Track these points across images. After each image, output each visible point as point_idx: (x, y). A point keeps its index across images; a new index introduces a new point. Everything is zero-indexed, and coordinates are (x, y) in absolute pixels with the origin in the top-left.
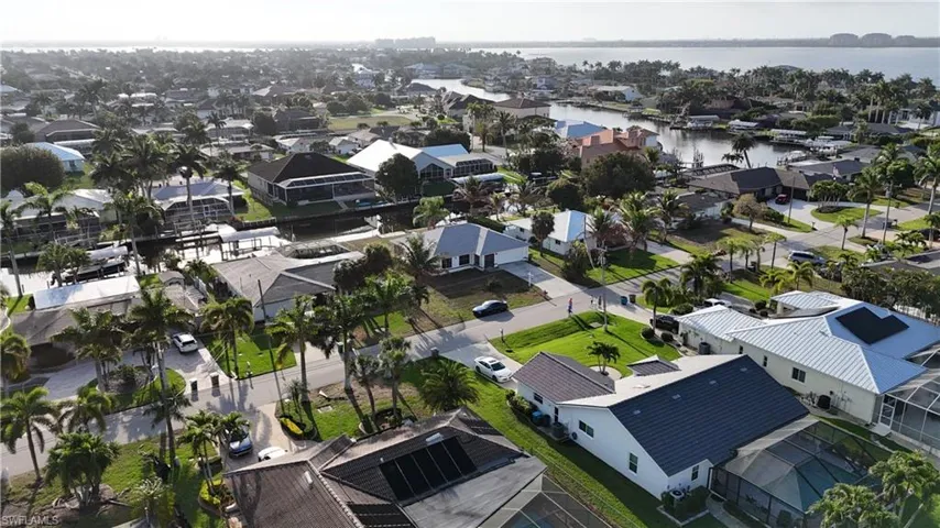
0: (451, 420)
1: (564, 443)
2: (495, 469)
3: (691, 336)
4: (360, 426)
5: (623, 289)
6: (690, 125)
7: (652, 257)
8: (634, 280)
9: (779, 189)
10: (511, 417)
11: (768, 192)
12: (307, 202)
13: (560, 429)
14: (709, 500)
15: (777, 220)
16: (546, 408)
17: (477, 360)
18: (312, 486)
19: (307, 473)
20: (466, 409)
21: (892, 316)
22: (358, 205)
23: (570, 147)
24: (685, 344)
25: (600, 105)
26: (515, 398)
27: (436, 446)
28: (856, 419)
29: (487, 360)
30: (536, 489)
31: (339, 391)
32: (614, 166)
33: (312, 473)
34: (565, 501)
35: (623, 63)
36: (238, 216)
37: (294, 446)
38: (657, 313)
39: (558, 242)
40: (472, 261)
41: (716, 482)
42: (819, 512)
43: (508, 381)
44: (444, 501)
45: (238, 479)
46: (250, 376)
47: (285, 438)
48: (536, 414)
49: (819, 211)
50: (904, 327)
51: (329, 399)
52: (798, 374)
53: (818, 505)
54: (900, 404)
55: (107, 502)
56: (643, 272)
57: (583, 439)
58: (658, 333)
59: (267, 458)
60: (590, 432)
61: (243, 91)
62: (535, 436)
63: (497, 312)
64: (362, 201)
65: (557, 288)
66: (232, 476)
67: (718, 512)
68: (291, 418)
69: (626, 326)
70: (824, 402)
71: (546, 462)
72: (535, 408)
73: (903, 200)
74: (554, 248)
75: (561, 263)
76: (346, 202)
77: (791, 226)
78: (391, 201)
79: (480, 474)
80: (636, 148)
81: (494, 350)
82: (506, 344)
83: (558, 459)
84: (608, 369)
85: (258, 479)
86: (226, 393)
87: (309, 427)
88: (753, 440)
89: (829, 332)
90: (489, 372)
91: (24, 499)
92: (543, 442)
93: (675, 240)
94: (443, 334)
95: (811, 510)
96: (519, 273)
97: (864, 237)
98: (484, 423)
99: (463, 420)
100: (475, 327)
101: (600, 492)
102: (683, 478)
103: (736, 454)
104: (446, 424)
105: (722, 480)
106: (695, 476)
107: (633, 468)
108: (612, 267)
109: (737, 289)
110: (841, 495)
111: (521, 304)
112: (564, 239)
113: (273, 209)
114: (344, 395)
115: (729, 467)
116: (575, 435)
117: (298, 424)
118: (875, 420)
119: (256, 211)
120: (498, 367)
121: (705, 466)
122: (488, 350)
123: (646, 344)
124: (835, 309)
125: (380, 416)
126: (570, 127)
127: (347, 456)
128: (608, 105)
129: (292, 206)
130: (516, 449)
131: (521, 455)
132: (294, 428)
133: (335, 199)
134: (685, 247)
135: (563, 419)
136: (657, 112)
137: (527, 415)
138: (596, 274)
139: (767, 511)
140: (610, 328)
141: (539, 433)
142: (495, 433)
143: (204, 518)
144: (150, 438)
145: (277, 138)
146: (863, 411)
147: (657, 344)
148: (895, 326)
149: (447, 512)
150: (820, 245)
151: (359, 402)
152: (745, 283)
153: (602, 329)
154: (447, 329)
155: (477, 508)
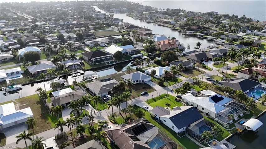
0: (142, 120)
1: (161, 123)
2: (150, 129)
3: (184, 100)
4: (124, 120)
5: (171, 88)
6: (187, 33)
7: (177, 79)
8: (173, 85)
9: (206, 58)
10: (151, 118)
11: (204, 59)
12: (98, 63)
13: (160, 121)
14: (185, 133)
15: (205, 67)
16: (158, 117)
17: (143, 106)
18: (122, 133)
19: (120, 131)
20: (144, 118)
21: (221, 97)
22: (110, 63)
23: (158, 44)
24: (183, 102)
25: (164, 25)
26: (152, 115)
27: (140, 126)
28: (212, 117)
29: (145, 107)
30: (157, 133)
31: (118, 113)
32: (169, 54)
33: (121, 131)
34: (162, 134)
35: (170, 9)
36: (83, 68)
37: (113, 125)
38: (178, 94)
39: (157, 75)
40: (139, 81)
41: (187, 130)
42: (202, 135)
43: (150, 111)
44: (143, 135)
45: (108, 132)
46: (101, 110)
47: (111, 123)
48: (156, 118)
49: (214, 64)
50: (223, 99)
51: (117, 115)
52: (203, 109)
53: (202, 134)
54: (219, 115)
55: (85, 136)
56: (175, 83)
57: (164, 123)
58: (178, 99)
59: (111, 128)
60: (166, 122)
61: (70, 22)
62: (156, 122)
63: (146, 94)
64: (111, 62)
65: (157, 87)
66: (107, 131)
67: (187, 135)
68: (111, 119)
69: (172, 97)
70: (207, 114)
71: (158, 127)
72: (155, 117)
73: (234, 60)
74: (156, 77)
75: (158, 81)
76: (107, 63)
77: (208, 69)
78: (117, 62)
79: (148, 130)
80: (174, 45)
81: (146, 104)
82: (148, 102)
83: (160, 126)
84: (168, 108)
85: (112, 132)
86: (97, 115)
87: (115, 121)
88: (193, 123)
89: (209, 101)
90: (146, 109)
91: (70, 136)
92: (157, 123)
93: (182, 73)
94: (135, 100)
95: (201, 135)
96: (149, 84)
97: (223, 72)
98: (147, 121)
99: (144, 120)
100: (142, 98)
101: (168, 132)
102: (181, 130)
103: (190, 125)
104: (141, 121)
105: (188, 130)
106: (183, 129)
107: (173, 128)
108: (169, 81)
109: (194, 87)
110: (205, 132)
111: (150, 92)
112: (158, 75)
113: (91, 65)
114: (119, 114)
115: (189, 128)
116: (163, 122)
117: (113, 121)
118: (215, 117)
119: (87, 66)
120: (148, 108)
121: (185, 128)
122: (145, 104)
123: (175, 102)
124: (211, 95)
125: (128, 118)
126: (157, 38)
127: (125, 127)
128: (166, 25)
129: (95, 64)
130: (153, 125)
131: (154, 126)
132: (113, 122)
133: (104, 62)
134: (184, 76)
135: (161, 119)
136: (179, 28)
137: (154, 118)
138: (165, 84)
139: (194, 135)
140: (169, 98)
141: (156, 121)
142: (149, 122)
143: (102, 138)
144: (87, 124)
145: (85, 41)
146: (213, 116)
147: (178, 101)
148: (221, 99)
149: (144, 137)
150: (213, 75)
151: (123, 116)
152: (196, 86)
153: (167, 98)
154: (136, 98)
155: (148, 136)
